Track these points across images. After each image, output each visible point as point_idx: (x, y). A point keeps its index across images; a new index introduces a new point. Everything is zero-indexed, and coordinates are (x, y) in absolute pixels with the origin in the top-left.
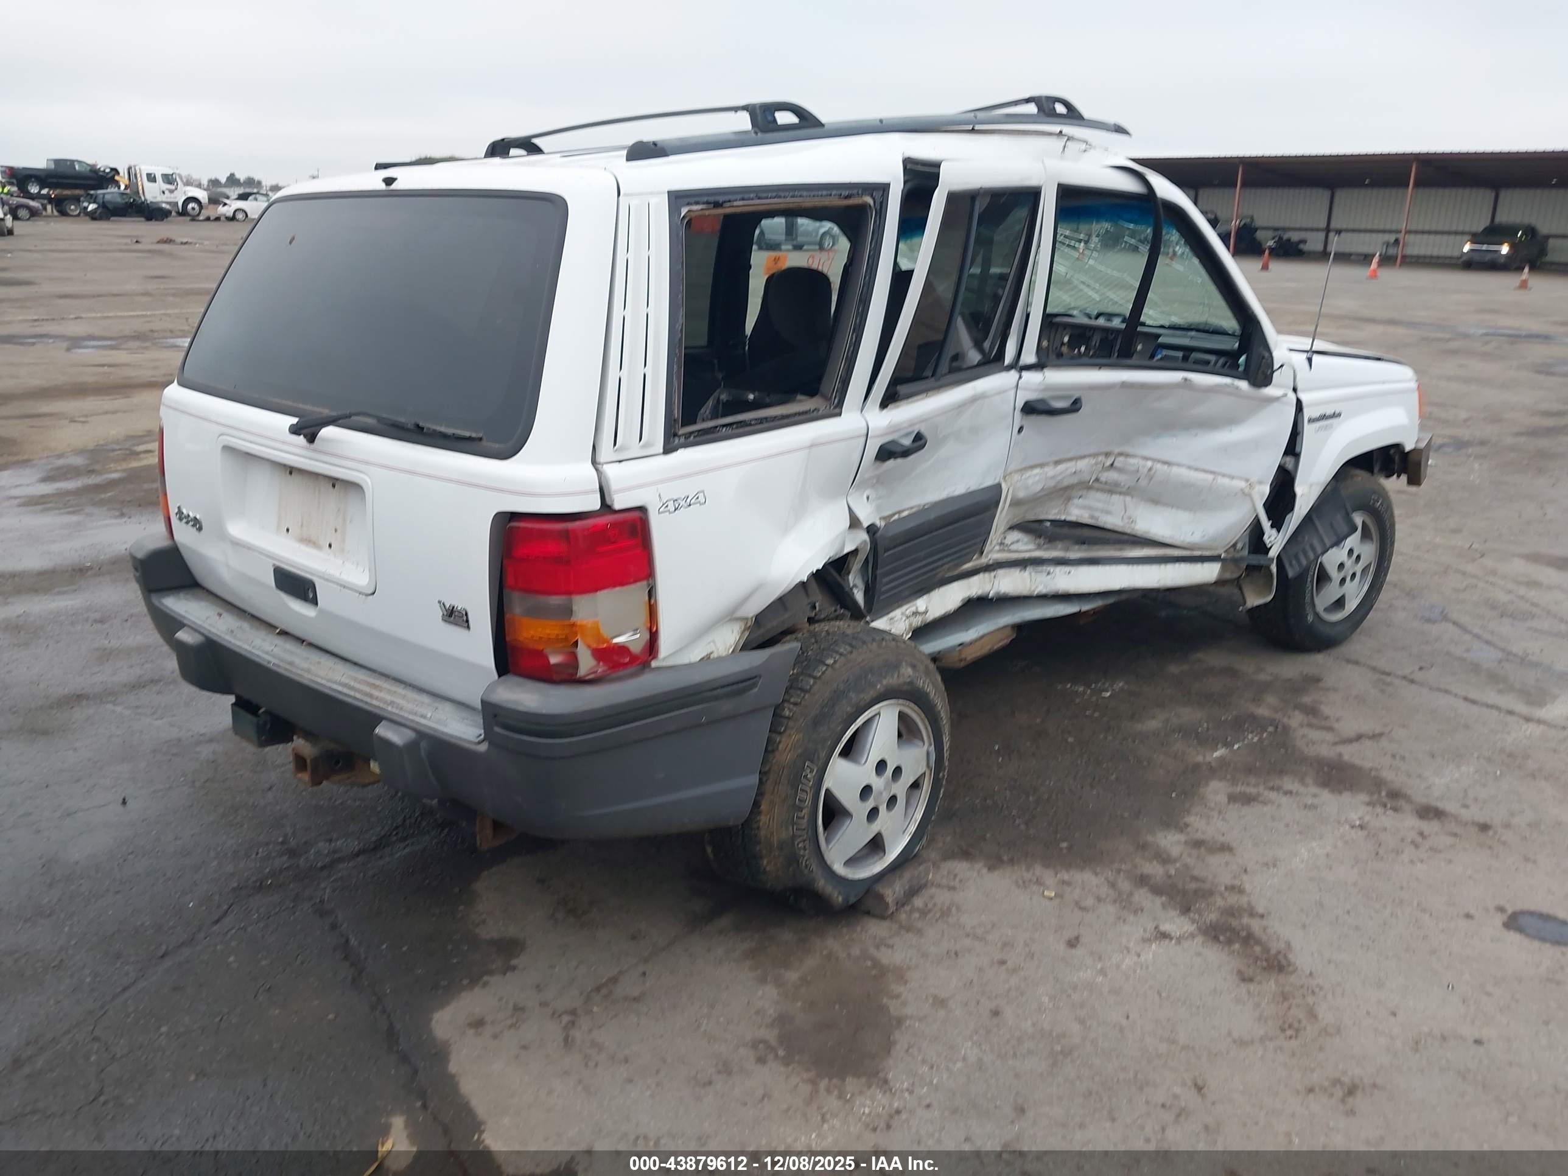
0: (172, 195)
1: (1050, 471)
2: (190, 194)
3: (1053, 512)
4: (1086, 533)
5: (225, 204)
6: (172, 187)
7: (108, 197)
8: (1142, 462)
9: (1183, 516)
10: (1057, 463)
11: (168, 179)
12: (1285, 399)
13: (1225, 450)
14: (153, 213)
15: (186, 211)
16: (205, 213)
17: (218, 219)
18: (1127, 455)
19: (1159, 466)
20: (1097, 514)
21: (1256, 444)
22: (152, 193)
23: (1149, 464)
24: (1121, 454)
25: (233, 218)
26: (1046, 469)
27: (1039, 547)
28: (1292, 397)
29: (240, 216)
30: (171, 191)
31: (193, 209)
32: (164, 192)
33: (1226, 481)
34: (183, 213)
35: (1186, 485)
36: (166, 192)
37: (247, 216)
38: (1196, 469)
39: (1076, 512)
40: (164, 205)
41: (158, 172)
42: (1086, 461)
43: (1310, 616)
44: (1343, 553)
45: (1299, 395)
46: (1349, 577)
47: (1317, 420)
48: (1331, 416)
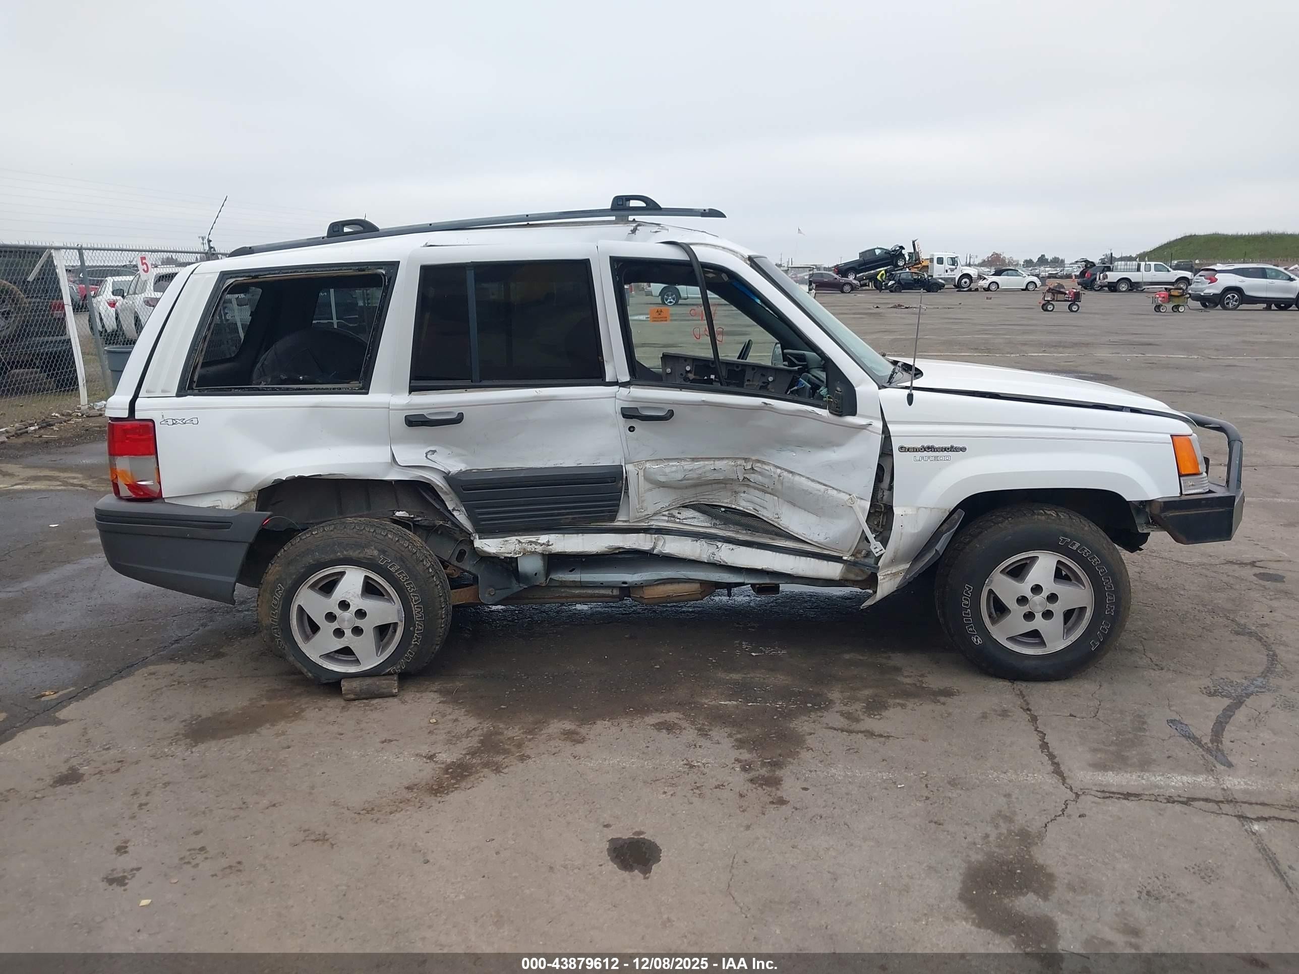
0: (953, 273)
1: (688, 465)
2: (965, 272)
3: (724, 500)
4: (754, 523)
5: (985, 279)
6: (954, 267)
7: (903, 276)
8: (773, 469)
9: (812, 519)
10: (694, 460)
11: (954, 261)
12: (870, 428)
13: (831, 466)
14: (932, 286)
15: (965, 284)
16: (973, 286)
17: (977, 290)
18: (763, 463)
19: (785, 474)
20: (758, 508)
21: (852, 465)
22: (938, 272)
23: (779, 471)
24: (758, 461)
25: (988, 289)
26: (683, 463)
27: (715, 526)
28: (880, 425)
29: (993, 287)
30: (952, 270)
31: (966, 282)
32: (947, 271)
33: (835, 492)
34: (958, 286)
35: (807, 492)
36: (949, 271)
37: (998, 287)
38: (813, 481)
39: (744, 504)
40: (940, 281)
41: (946, 256)
42: (725, 462)
43: (977, 638)
44: (1024, 588)
45: (888, 425)
46: (1041, 613)
47: (915, 450)
48: (945, 449)
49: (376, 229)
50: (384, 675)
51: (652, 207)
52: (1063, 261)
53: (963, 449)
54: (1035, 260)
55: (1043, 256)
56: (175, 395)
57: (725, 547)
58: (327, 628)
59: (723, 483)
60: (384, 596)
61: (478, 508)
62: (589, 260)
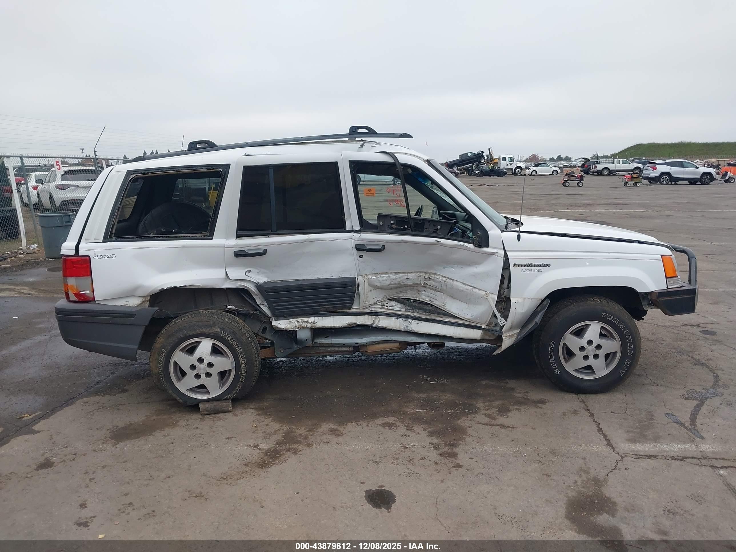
0: (511, 166)
1: (392, 276)
2: (518, 165)
3: (413, 295)
4: (430, 308)
5: (529, 169)
6: (512, 163)
7: (484, 168)
8: (441, 278)
9: (464, 305)
10: (396, 273)
11: (511, 159)
12: (497, 254)
13: (475, 276)
14: (500, 173)
15: (517, 172)
16: (523, 173)
17: (525, 175)
18: (435, 274)
19: (448, 280)
20: (432, 300)
21: (487, 275)
22: (503, 165)
23: (444, 279)
24: (433, 273)
25: (531, 175)
26: (390, 275)
27: (407, 310)
28: (502, 252)
29: (534, 173)
30: (511, 164)
31: (518, 171)
32: (508, 165)
33: (477, 291)
34: (515, 173)
35: (461, 291)
36: (509, 165)
37: (537, 173)
38: (464, 284)
39: (424, 297)
40: (504, 170)
41: (507, 156)
42: (414, 274)
43: (557, 370)
44: (583, 342)
45: (507, 252)
46: (592, 356)
47: (522, 266)
48: (539, 265)
49: (216, 146)
50: (224, 400)
51: (371, 133)
52: (570, 158)
53: (549, 265)
54: (555, 158)
55: (560, 155)
56: (102, 242)
57: (414, 322)
58: (191, 374)
59: (413, 286)
60: (223, 354)
61: (275, 303)
62: (337, 162)
